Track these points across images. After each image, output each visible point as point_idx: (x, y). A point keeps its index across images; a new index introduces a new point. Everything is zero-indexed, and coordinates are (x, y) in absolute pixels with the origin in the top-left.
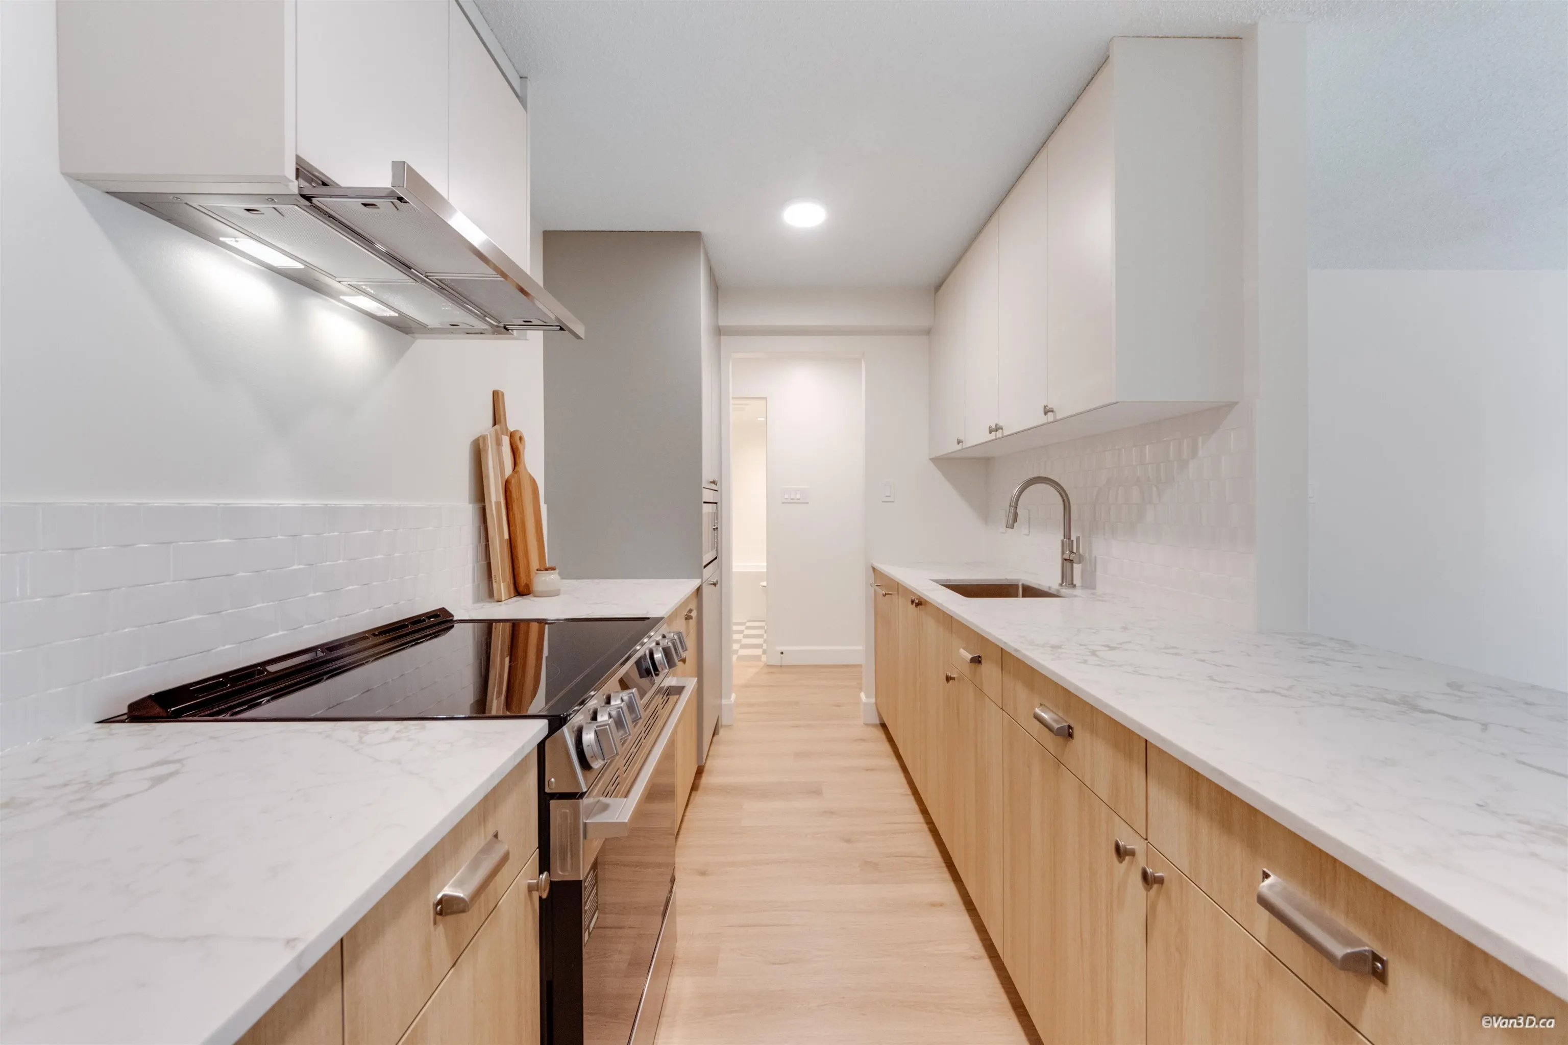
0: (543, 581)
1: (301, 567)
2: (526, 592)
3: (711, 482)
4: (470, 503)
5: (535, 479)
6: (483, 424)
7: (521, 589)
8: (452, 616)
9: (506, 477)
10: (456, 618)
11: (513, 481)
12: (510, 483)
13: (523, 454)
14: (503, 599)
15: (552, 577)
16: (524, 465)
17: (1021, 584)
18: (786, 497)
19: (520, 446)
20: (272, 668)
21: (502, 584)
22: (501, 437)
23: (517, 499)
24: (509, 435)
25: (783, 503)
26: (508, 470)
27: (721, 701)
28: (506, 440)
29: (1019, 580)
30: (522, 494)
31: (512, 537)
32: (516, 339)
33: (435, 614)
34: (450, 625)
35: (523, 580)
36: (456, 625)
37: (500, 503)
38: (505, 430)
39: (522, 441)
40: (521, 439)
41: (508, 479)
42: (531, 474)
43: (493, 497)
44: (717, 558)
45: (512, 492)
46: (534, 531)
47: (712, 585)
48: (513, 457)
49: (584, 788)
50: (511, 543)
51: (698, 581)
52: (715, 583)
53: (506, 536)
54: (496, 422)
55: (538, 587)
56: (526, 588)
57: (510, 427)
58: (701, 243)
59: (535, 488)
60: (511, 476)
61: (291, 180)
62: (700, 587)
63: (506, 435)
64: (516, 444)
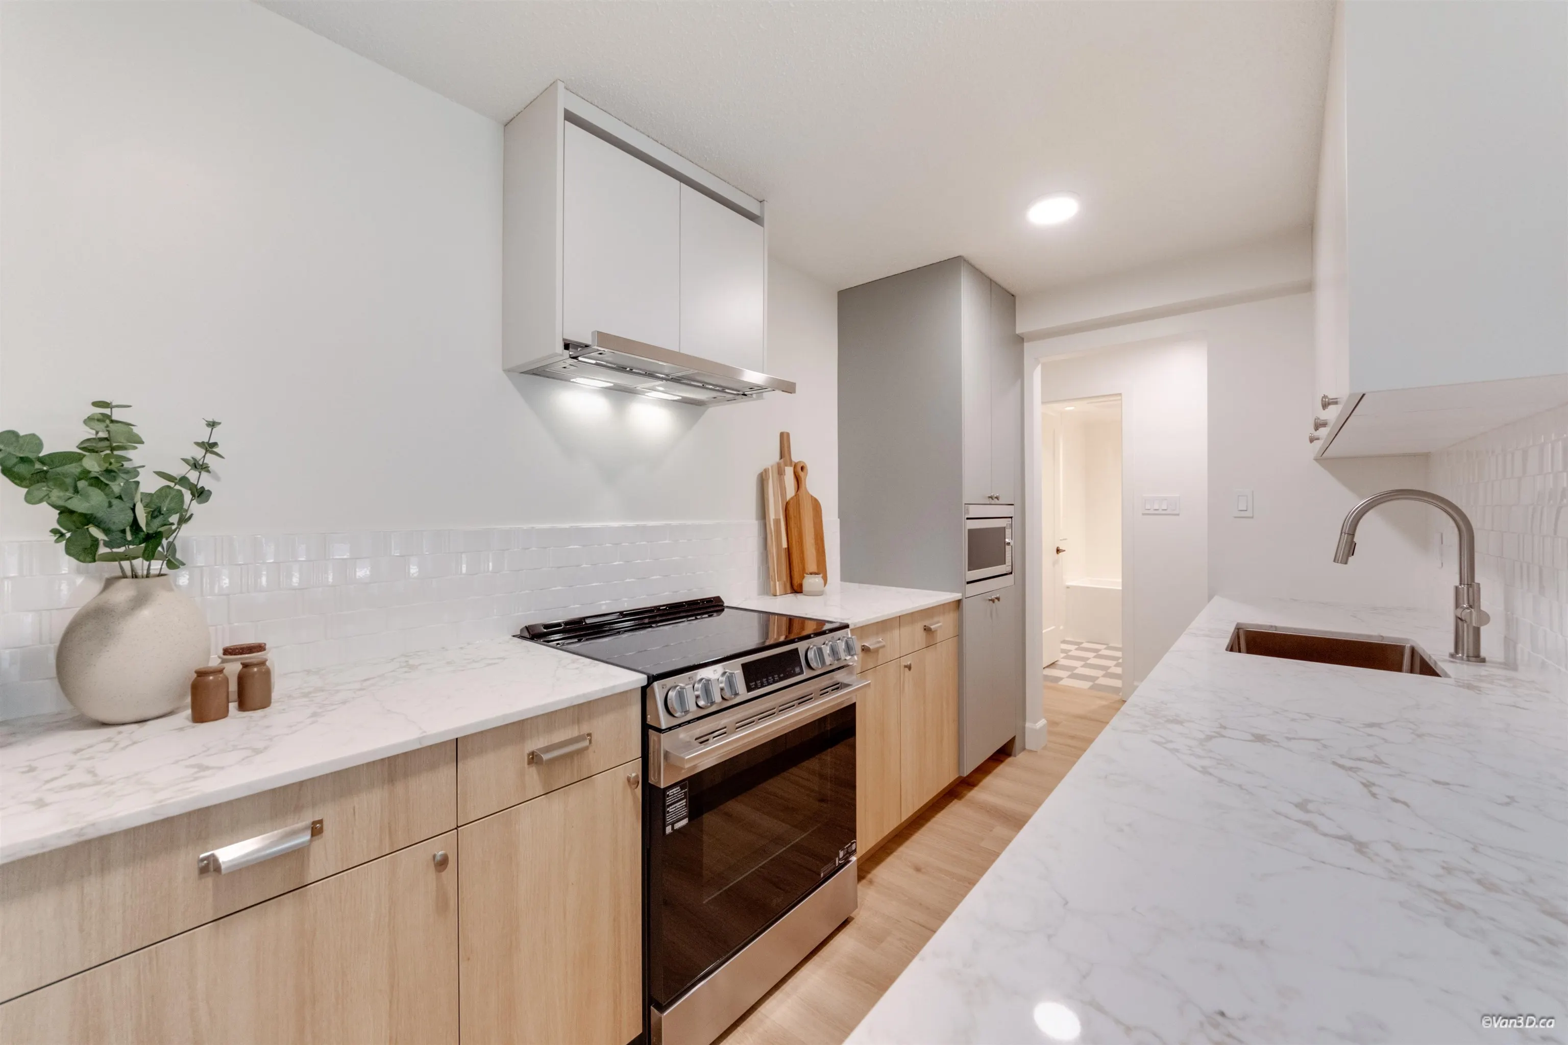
0: (811, 582)
1: (621, 563)
2: (799, 591)
3: (989, 497)
4: (757, 519)
5: (817, 498)
6: (774, 457)
7: (795, 588)
8: (723, 602)
9: (787, 500)
10: (725, 605)
11: (791, 503)
12: (789, 504)
13: (805, 480)
14: (778, 594)
15: (817, 580)
16: (806, 488)
17: (1408, 645)
18: (1148, 507)
19: (802, 474)
20: (588, 621)
21: (777, 583)
22: (784, 468)
23: (794, 516)
24: (793, 466)
25: (1143, 514)
26: (790, 492)
27: (1025, 724)
28: (789, 471)
29: (1407, 640)
30: (801, 511)
31: (790, 547)
32: (755, 400)
33: (709, 600)
34: (720, 608)
35: (796, 581)
36: (726, 609)
37: (780, 519)
38: (790, 463)
39: (805, 470)
40: (802, 468)
41: (789, 501)
42: (813, 495)
43: (772, 516)
44: (1011, 573)
45: (790, 511)
46: (813, 541)
47: (993, 601)
48: (796, 483)
49: (664, 727)
50: (789, 551)
51: (957, 596)
52: (998, 599)
53: (785, 545)
54: (781, 458)
55: (806, 587)
56: (801, 586)
57: (795, 459)
58: (964, 266)
59: (816, 507)
60: (792, 498)
61: (563, 352)
62: (959, 602)
63: (791, 465)
64: (799, 472)
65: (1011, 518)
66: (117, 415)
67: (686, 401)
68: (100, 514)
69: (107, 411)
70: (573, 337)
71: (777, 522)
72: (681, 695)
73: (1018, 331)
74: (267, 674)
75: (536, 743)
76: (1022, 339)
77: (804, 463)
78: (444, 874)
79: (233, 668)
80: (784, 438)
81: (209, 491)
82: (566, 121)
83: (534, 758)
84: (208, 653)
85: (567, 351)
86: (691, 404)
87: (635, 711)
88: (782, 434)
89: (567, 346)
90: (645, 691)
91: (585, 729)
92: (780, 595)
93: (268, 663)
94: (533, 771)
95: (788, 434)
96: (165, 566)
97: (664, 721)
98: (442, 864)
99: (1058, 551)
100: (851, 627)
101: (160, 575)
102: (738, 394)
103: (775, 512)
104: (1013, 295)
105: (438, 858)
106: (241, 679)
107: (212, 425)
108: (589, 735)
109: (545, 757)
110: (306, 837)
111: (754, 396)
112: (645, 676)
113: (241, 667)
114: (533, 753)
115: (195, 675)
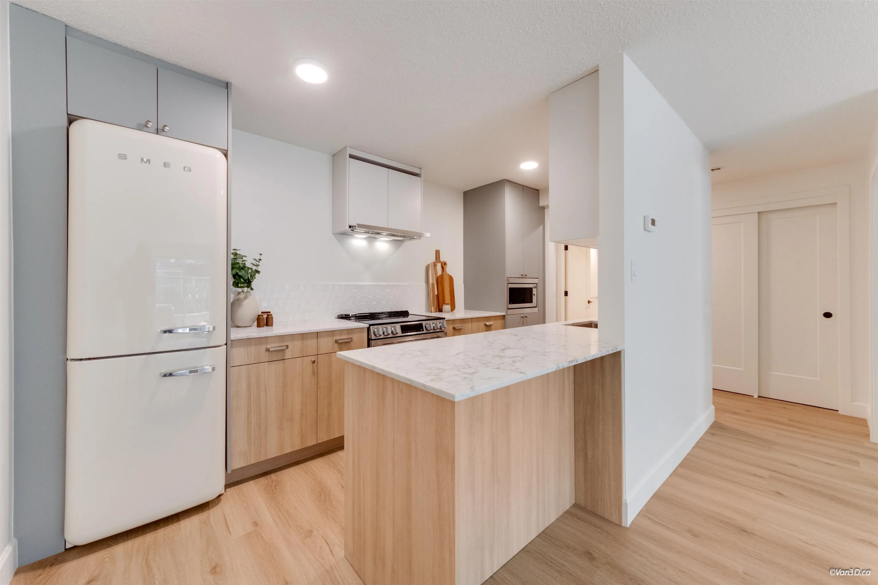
0: (445, 308)
3: (522, 275)
4: (425, 283)
5: (452, 276)
6: (433, 259)
7: (440, 310)
8: (409, 313)
11: (440, 277)
13: (446, 268)
14: (433, 311)
16: (446, 272)
19: (444, 266)
21: (432, 308)
22: (437, 264)
23: (441, 283)
26: (439, 272)
28: (439, 266)
30: (444, 281)
34: (407, 315)
35: (440, 307)
36: (410, 315)
37: (434, 284)
38: (440, 262)
39: (446, 264)
40: (445, 264)
41: (438, 277)
42: (449, 274)
43: (431, 282)
44: (537, 307)
45: (440, 281)
46: (449, 292)
47: (523, 317)
48: (442, 269)
49: (373, 339)
50: (438, 295)
51: (504, 314)
52: (526, 317)
53: (436, 293)
54: (436, 260)
55: (443, 310)
56: (442, 309)
57: (442, 260)
58: (506, 183)
59: (451, 279)
60: (440, 275)
61: (349, 229)
62: (504, 316)
63: (440, 263)
64: (444, 265)
65: (537, 284)
66: (238, 252)
67: (394, 240)
68: (243, 276)
69: (236, 251)
70: (352, 224)
71: (433, 284)
72: (378, 330)
73: (540, 205)
74: (272, 318)
75: (338, 338)
76: (544, 208)
77: (445, 261)
78: (314, 364)
79: (265, 316)
80: (438, 253)
81: (260, 271)
82: (350, 158)
83: (336, 342)
84: (259, 312)
85: (350, 229)
86: (398, 241)
87: (365, 334)
88: (436, 251)
89: (350, 227)
90: (369, 329)
91: (351, 337)
92: (434, 312)
93: (272, 315)
94: (336, 344)
95: (439, 251)
96: (250, 290)
97: (373, 337)
98: (314, 362)
99: (589, 302)
100: (446, 319)
101: (249, 292)
102: (411, 238)
103: (432, 280)
104: (537, 190)
105: (313, 361)
106: (267, 318)
107: (261, 255)
108: (352, 338)
109: (339, 341)
110: (285, 347)
111: (418, 238)
112: (368, 325)
113: (266, 316)
114: (336, 340)
115: (257, 316)
